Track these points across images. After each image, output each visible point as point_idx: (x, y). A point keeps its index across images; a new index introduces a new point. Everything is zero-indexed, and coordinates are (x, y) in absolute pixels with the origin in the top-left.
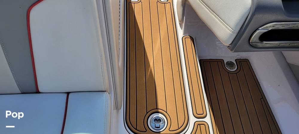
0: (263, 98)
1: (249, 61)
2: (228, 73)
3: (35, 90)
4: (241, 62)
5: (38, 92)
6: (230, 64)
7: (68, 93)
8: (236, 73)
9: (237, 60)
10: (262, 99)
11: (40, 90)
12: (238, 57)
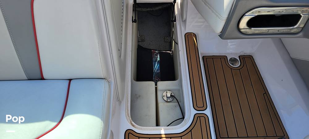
0: (266, 93)
1: (253, 58)
2: (231, 69)
3: (40, 77)
4: (244, 58)
5: (43, 79)
6: (234, 60)
7: (70, 80)
8: (239, 69)
9: (240, 57)
10: (264, 94)
11: (45, 77)
12: (241, 53)
